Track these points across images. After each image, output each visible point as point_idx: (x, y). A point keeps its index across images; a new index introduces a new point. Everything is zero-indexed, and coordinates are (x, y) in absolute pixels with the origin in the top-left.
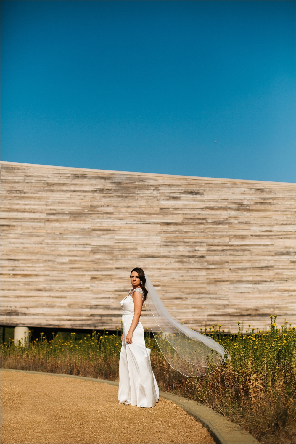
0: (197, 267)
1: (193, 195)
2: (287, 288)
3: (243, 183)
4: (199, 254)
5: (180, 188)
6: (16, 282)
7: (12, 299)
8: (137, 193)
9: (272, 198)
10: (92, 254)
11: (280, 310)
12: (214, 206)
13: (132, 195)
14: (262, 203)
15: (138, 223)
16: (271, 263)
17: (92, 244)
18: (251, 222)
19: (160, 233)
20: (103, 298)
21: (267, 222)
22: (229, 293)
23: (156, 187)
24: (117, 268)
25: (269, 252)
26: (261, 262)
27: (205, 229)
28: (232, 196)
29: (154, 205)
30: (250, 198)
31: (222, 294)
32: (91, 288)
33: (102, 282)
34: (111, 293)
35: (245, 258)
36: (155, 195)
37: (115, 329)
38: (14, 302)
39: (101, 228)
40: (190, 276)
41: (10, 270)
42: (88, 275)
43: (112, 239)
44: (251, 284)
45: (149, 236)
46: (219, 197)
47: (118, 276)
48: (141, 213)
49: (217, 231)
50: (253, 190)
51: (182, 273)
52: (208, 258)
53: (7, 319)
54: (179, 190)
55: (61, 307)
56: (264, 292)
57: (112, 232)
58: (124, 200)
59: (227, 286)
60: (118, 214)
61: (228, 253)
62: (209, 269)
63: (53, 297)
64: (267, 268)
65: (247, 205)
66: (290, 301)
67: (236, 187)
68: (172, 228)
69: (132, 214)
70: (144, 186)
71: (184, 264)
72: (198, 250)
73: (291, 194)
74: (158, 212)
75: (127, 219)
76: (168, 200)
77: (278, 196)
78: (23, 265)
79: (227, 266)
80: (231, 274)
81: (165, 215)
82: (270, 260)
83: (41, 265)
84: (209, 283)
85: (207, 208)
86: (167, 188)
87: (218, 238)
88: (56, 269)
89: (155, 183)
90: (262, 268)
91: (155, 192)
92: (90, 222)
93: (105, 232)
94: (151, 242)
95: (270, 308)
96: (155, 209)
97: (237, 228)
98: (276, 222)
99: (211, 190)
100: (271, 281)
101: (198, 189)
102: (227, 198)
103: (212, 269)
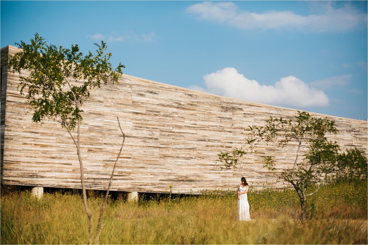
0: (154, 146)
1: (153, 94)
2: (203, 163)
3: (181, 90)
4: (155, 137)
5: (145, 88)
6: (36, 151)
7: (34, 165)
8: (118, 88)
9: (197, 102)
10: (89, 131)
11: (199, 178)
12: (165, 103)
13: (115, 89)
14: (191, 105)
15: (119, 111)
16: (195, 146)
17: (89, 124)
18: (185, 117)
19: (132, 119)
20: (95, 166)
21: (194, 118)
22: (172, 165)
23: (131, 86)
24: (105, 144)
25: (195, 138)
26: (190, 145)
27: (159, 119)
28: (175, 98)
29: (129, 98)
30: (185, 100)
31: (168, 166)
32: (88, 158)
33: (95, 154)
34: (101, 162)
35: (181, 141)
36: (129, 92)
37: (103, 190)
38: (35, 167)
39: (95, 112)
40: (149, 152)
41: (31, 141)
42: (86, 148)
43: (102, 121)
44: (184, 159)
45: (126, 121)
46: (167, 98)
47: (106, 150)
48: (121, 104)
49: (166, 121)
50: (187, 95)
51: (145, 149)
52: (160, 140)
53: (29, 181)
54: (144, 89)
55: (68, 172)
56: (191, 165)
57: (102, 116)
58: (110, 93)
59: (171, 160)
60: (106, 103)
61: (172, 137)
62: (160, 147)
63: (62, 164)
64: (193, 149)
65: (183, 105)
66: (205, 172)
67: (177, 92)
68: (139, 117)
69: (115, 103)
70: (123, 84)
71: (146, 143)
72: (155, 134)
73: (207, 100)
74: (131, 104)
75: (112, 107)
76: (137, 96)
77: (200, 101)
78: (41, 137)
79: (171, 147)
80: (173, 152)
81: (136, 107)
82: (194, 144)
83: (55, 138)
84: (160, 158)
85: (160, 104)
86: (137, 87)
87: (166, 126)
88: (64, 142)
89: (130, 82)
90: (190, 149)
91: (130, 89)
92: (88, 107)
93: (98, 116)
94: (127, 126)
95: (194, 176)
96: (129, 101)
97: (177, 121)
98: (199, 118)
99: (163, 92)
100: (195, 158)
101: (155, 90)
102: (172, 99)
103: (162, 147)
